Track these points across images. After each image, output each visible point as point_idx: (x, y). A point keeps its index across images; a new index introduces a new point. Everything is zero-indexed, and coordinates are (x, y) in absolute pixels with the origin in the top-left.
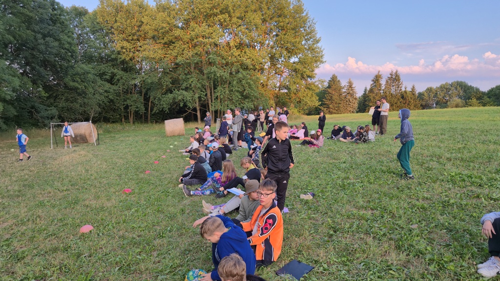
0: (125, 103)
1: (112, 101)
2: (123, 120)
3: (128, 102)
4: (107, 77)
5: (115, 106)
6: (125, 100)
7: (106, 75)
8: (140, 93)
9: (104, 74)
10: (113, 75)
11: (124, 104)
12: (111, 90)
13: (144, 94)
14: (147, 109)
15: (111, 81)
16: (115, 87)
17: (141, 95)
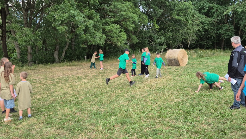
0: (218, 32)
1: (206, 31)
2: (216, 46)
3: (221, 31)
4: (205, 11)
5: (210, 35)
6: (218, 30)
7: (205, 9)
8: (232, 23)
9: (203, 8)
10: (211, 8)
12: (207, 22)
13: (235, 24)
15: (208, 14)
16: (209, 19)
17: (233, 25)
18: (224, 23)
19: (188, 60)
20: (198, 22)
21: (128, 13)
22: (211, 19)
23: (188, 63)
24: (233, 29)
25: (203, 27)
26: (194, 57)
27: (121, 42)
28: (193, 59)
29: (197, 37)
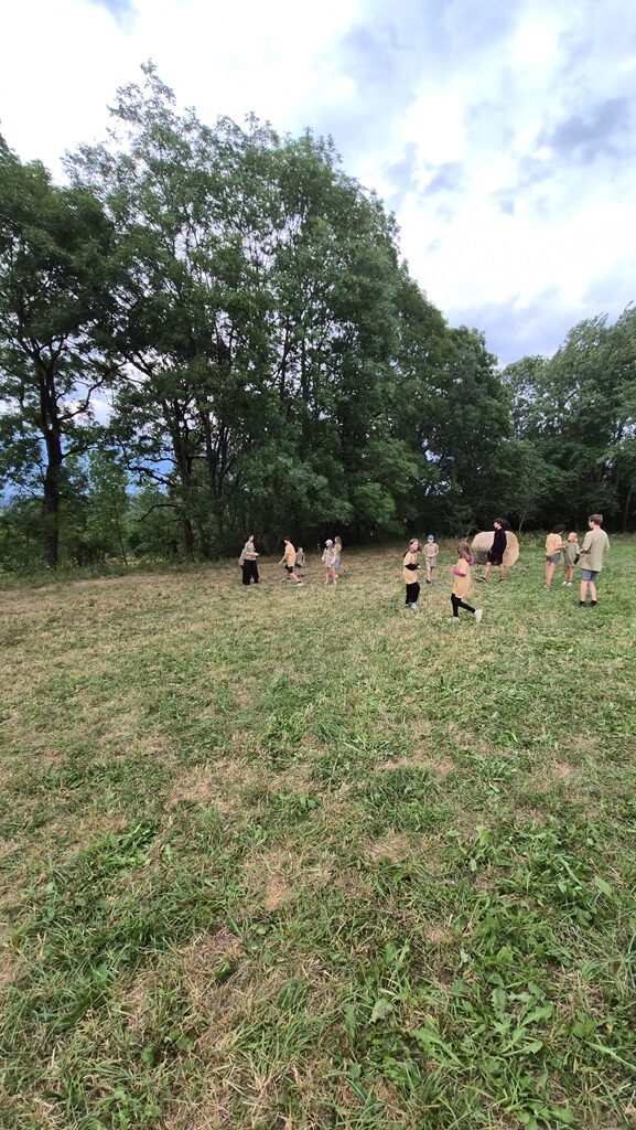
0: (583, 497)
1: (558, 495)
2: (577, 526)
3: (589, 496)
4: (559, 456)
5: (565, 503)
6: (583, 493)
7: (557, 453)
8: (612, 480)
9: (554, 451)
10: (569, 451)
11: (580, 500)
12: (561, 478)
13: (620, 482)
14: (622, 507)
15: (563, 464)
16: (565, 473)
17: (613, 483)
18: (595, 480)
19: (518, 552)
20: (542, 479)
21: (400, 460)
22: (570, 473)
23: (519, 560)
24: (614, 492)
25: (551, 489)
26: (531, 546)
27: (383, 517)
28: (529, 550)
29: (539, 507)
